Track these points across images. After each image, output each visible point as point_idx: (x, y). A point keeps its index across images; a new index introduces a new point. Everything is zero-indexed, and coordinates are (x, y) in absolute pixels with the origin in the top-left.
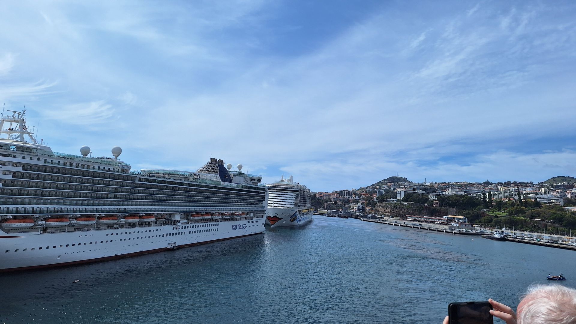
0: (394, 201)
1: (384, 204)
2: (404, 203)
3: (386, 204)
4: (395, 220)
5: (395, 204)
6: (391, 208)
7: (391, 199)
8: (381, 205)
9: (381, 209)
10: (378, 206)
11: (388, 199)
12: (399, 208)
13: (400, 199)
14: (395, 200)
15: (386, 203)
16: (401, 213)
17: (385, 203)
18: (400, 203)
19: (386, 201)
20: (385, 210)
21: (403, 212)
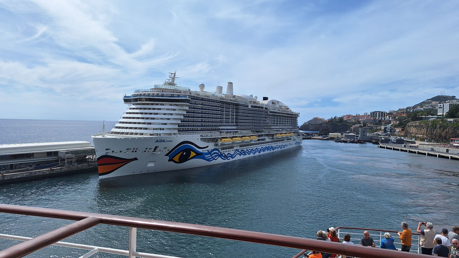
0: (432, 118)
1: (417, 123)
2: (448, 120)
3: (421, 123)
4: (431, 147)
5: (433, 122)
6: (428, 128)
7: (429, 116)
8: (414, 125)
9: (413, 130)
10: (409, 126)
11: (423, 116)
12: (440, 127)
13: (443, 115)
14: (435, 116)
15: (421, 121)
16: (443, 134)
17: (419, 121)
18: (442, 120)
19: (421, 119)
20: (419, 131)
21: (447, 133)
